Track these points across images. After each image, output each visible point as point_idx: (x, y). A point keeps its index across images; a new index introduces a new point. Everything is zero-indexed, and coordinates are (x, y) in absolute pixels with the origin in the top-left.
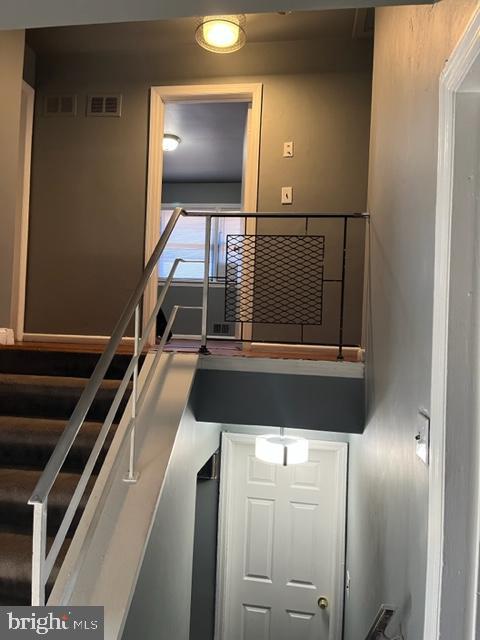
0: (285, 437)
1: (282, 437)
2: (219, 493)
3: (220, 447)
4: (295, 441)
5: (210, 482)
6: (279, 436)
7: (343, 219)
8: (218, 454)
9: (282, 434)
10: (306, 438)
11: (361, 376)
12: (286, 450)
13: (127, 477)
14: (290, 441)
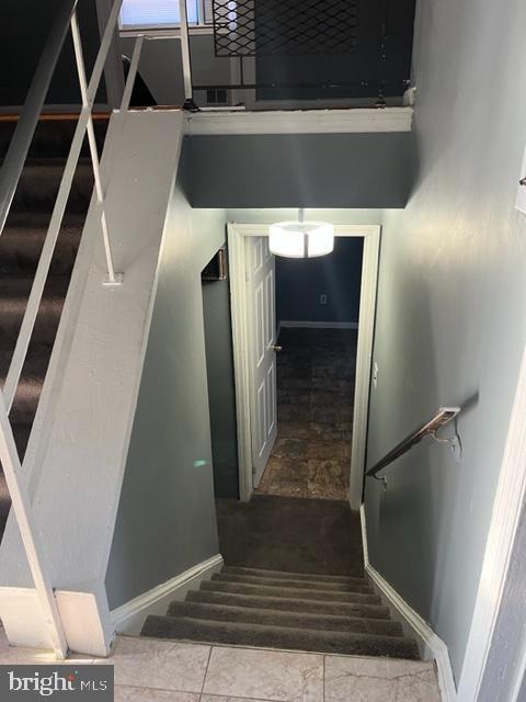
0: (305, 223)
1: (301, 224)
2: (230, 294)
3: (226, 243)
4: (317, 227)
5: (218, 283)
6: (297, 223)
8: (225, 249)
9: (301, 219)
10: (330, 222)
11: (409, 129)
12: (306, 237)
13: (107, 280)
14: (311, 228)
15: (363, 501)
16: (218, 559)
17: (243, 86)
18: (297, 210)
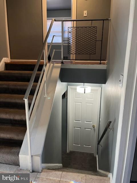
3: (67, 90)
5: (65, 99)
6: (83, 86)
7: (103, 21)
9: (84, 85)
10: (90, 86)
11: (106, 69)
12: (85, 89)
13: (45, 95)
14: (86, 87)
15: (97, 154)
16: (61, 165)
17: (73, 59)
18: (83, 83)
